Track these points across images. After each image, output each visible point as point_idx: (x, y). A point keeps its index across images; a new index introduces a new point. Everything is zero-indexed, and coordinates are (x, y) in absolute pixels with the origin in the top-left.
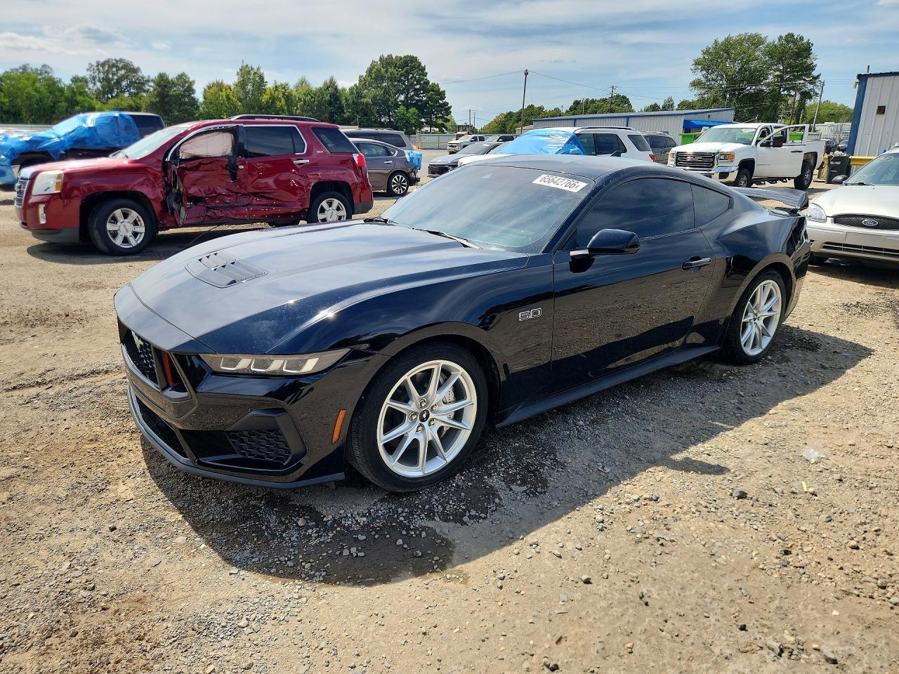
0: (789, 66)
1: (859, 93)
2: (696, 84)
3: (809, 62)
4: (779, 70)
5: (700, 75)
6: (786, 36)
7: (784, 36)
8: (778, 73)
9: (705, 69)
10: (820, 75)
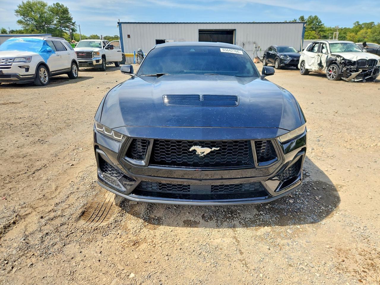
0: (62, 17)
1: (120, 29)
2: (20, 22)
3: (69, 16)
4: (58, 19)
5: (20, 18)
6: (56, 4)
7: (55, 3)
8: (58, 20)
9: (22, 15)
10: (75, 22)
